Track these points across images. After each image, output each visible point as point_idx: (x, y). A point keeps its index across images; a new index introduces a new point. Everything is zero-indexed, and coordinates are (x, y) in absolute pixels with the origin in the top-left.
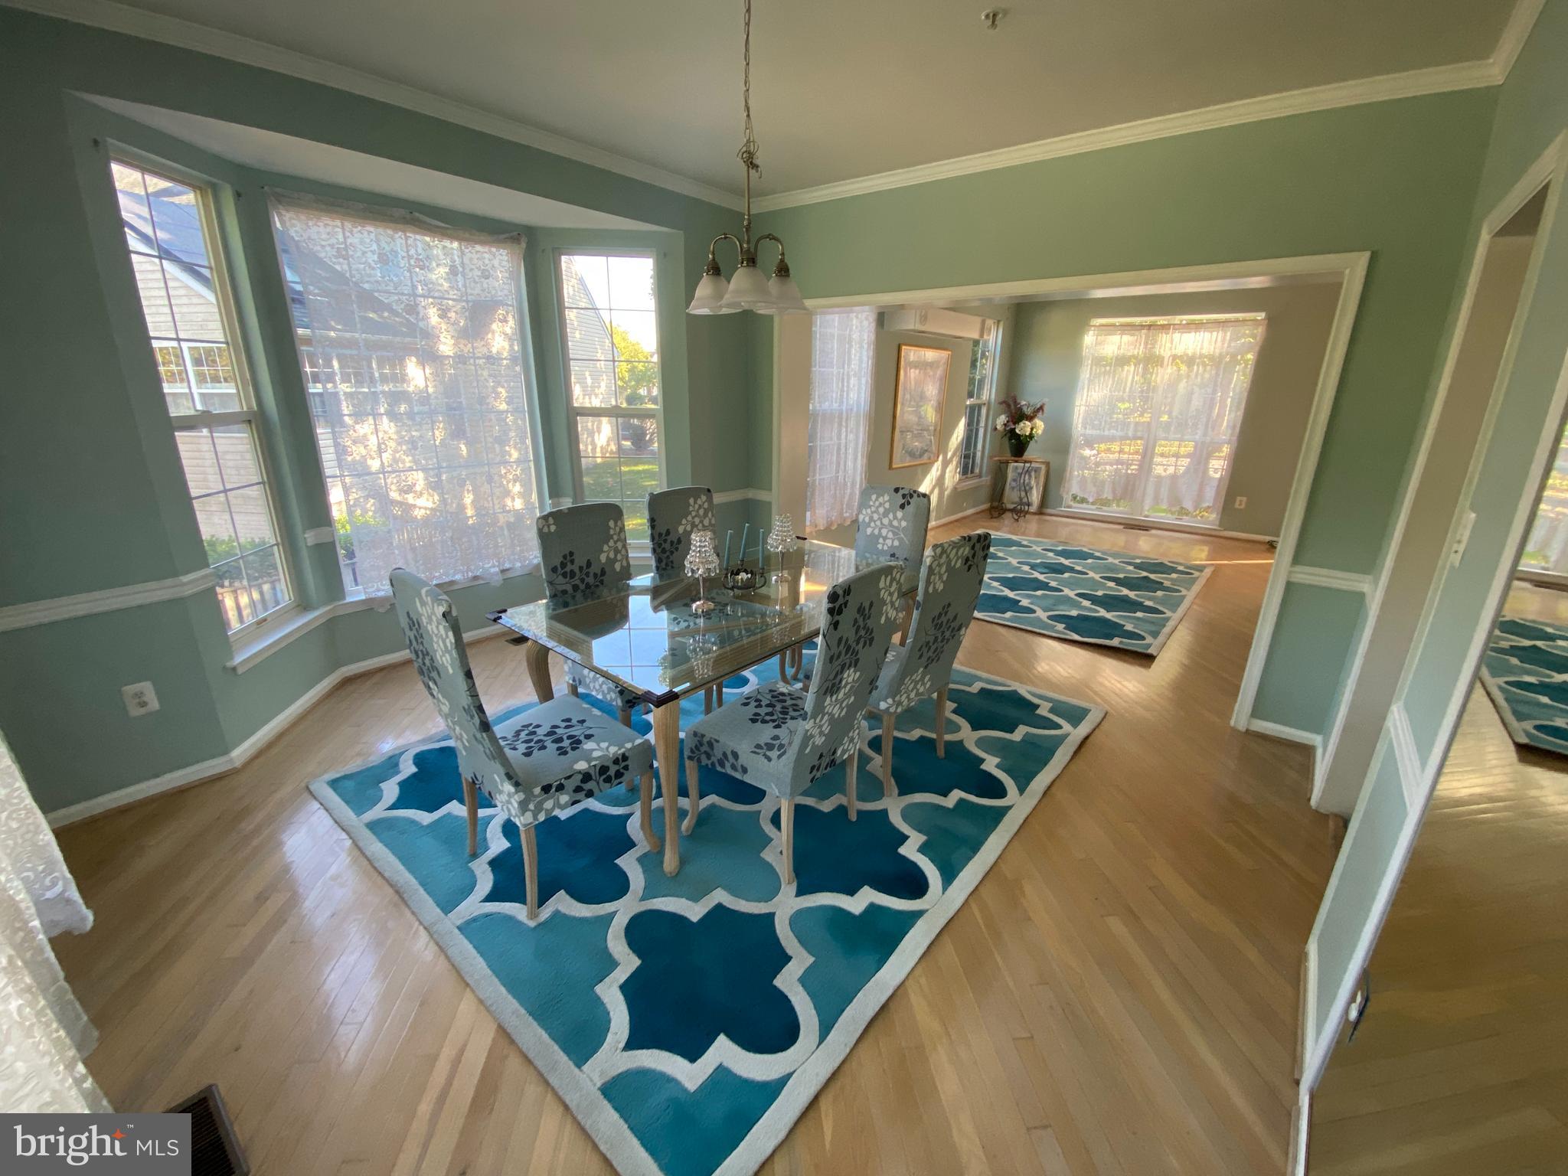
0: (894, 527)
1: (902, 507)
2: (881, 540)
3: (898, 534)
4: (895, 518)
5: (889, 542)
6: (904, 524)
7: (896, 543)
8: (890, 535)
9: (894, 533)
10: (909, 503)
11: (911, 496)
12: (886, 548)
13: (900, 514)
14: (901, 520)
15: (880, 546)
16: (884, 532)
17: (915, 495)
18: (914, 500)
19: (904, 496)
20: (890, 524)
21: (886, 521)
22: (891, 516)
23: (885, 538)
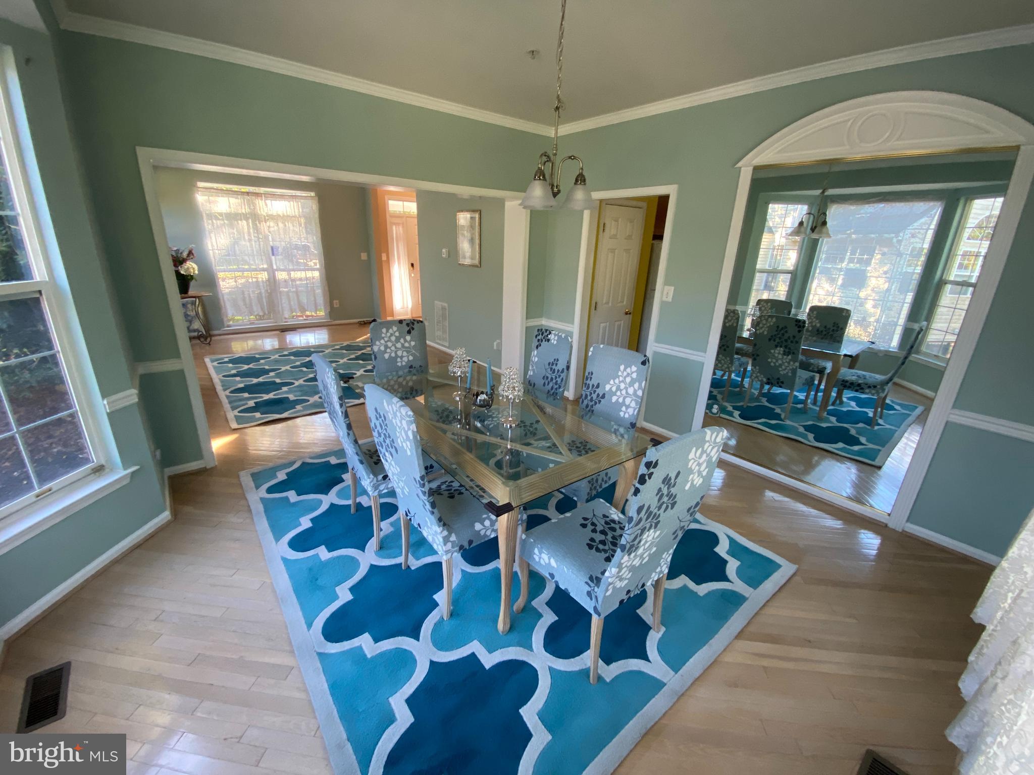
0: (406, 347)
1: (409, 332)
2: (399, 360)
3: (410, 352)
4: (406, 341)
5: (405, 359)
6: (413, 343)
7: (411, 358)
8: (405, 354)
9: (408, 352)
10: (413, 329)
11: (413, 324)
12: (404, 363)
13: (408, 338)
14: (410, 341)
15: (399, 364)
16: (399, 353)
17: (416, 323)
18: (416, 326)
19: (408, 325)
20: (403, 345)
21: (399, 345)
22: (402, 340)
23: (402, 357)
